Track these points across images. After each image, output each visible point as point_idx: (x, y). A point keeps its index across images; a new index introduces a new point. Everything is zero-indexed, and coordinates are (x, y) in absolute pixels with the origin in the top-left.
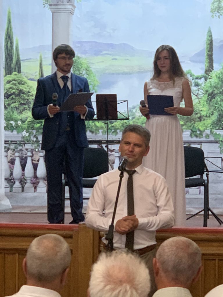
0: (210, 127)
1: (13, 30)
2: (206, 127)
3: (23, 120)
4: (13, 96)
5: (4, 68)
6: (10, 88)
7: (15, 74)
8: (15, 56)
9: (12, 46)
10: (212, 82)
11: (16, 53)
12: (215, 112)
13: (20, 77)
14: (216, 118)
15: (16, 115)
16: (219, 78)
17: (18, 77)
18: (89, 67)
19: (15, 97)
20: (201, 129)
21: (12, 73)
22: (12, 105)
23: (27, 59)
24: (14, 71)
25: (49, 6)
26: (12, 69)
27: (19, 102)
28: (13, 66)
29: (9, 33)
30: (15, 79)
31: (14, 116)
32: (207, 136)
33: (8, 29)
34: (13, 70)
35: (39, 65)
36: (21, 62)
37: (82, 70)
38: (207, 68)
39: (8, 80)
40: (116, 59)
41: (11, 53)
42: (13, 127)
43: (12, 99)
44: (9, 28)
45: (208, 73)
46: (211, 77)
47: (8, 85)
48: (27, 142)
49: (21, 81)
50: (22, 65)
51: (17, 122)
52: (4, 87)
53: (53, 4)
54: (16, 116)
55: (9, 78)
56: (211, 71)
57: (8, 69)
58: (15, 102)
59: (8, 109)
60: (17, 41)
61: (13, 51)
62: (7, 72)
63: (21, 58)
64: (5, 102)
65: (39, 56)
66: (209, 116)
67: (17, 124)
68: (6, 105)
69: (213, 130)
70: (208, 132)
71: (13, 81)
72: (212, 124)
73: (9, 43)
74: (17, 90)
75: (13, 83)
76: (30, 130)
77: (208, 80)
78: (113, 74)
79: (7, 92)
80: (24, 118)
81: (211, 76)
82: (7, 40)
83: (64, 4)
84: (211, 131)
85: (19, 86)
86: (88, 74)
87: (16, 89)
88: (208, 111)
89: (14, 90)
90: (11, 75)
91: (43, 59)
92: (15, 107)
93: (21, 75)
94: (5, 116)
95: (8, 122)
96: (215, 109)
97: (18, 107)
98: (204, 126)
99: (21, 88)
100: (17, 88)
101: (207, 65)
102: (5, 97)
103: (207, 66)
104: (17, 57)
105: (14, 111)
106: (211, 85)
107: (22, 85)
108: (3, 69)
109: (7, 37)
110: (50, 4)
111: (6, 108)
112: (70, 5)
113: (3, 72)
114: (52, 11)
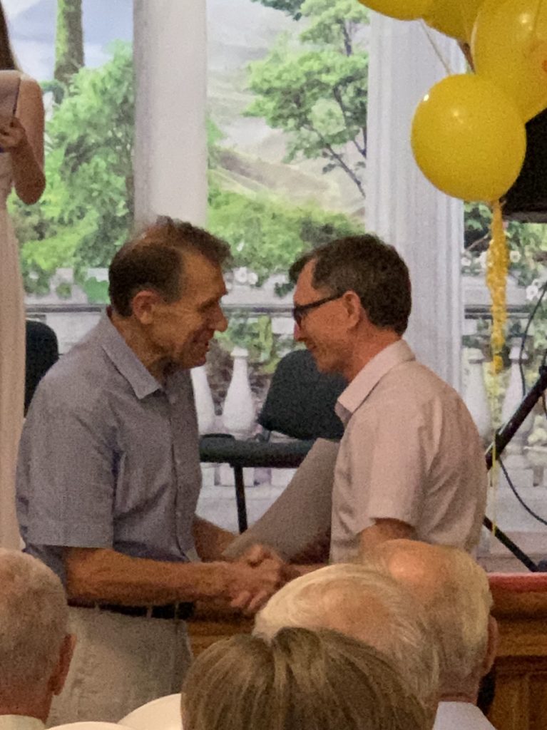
0: (74, 260)
2: (60, 258)
10: (79, 107)
12: (88, 207)
14: (95, 227)
16: (104, 92)
20: (45, 265)
32: (65, 289)
38: (63, 61)
45: (66, 75)
46: (76, 90)
56: (76, 70)
66: (71, 222)
69: (83, 269)
70: (66, 274)
72: (81, 250)
77: (66, 102)
81: (76, 87)
84: (76, 272)
88: (68, 203)
96: (90, 199)
98: (53, 256)
101: (63, 48)
103: (61, 52)
106: (75, 115)
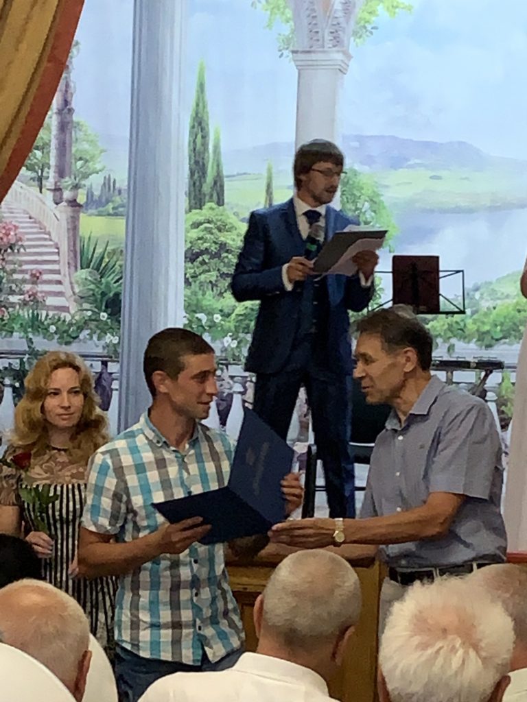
1: (209, 108)
3: (226, 311)
4: (206, 257)
5: (186, 194)
6: (199, 239)
7: (211, 209)
8: (213, 167)
9: (205, 145)
11: (214, 159)
13: (222, 215)
15: (209, 299)
17: (217, 215)
18: (378, 195)
19: (209, 259)
21: (204, 205)
22: (202, 277)
23: (238, 174)
24: (209, 202)
25: (291, 55)
26: (205, 195)
27: (219, 270)
28: (206, 188)
29: (199, 115)
30: (210, 219)
31: (205, 303)
33: (198, 105)
34: (207, 198)
35: (264, 188)
36: (225, 179)
37: (361, 201)
39: (194, 220)
40: (438, 178)
41: (203, 159)
42: (202, 326)
43: (203, 263)
44: (201, 105)
47: (195, 232)
48: (234, 362)
49: (223, 222)
50: (225, 188)
51: (213, 315)
52: (186, 236)
53: (300, 49)
54: (211, 303)
55: (197, 215)
57: (195, 195)
58: (209, 271)
59: (193, 286)
60: (217, 133)
61: (206, 155)
62: (193, 202)
63: (225, 172)
64: (186, 269)
65: (266, 167)
67: (212, 321)
68: (188, 276)
71: (204, 223)
73: (199, 136)
74: (213, 244)
75: (206, 228)
76: (241, 335)
78: (432, 211)
79: (191, 247)
80: (228, 306)
82: (195, 130)
83: (326, 49)
85: (219, 234)
86: (375, 212)
87: (212, 241)
89: (207, 243)
90: (201, 208)
91: (274, 175)
92: (208, 281)
93: (224, 210)
94: (185, 300)
95: (192, 314)
97: (216, 281)
99: (222, 239)
100: (215, 240)
102: (186, 258)
104: (215, 167)
105: (205, 289)
107: (226, 233)
108: (184, 196)
109: (196, 124)
110: (295, 49)
111: (187, 283)
112: (338, 52)
113: (184, 202)
114: (297, 66)
